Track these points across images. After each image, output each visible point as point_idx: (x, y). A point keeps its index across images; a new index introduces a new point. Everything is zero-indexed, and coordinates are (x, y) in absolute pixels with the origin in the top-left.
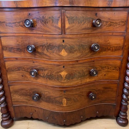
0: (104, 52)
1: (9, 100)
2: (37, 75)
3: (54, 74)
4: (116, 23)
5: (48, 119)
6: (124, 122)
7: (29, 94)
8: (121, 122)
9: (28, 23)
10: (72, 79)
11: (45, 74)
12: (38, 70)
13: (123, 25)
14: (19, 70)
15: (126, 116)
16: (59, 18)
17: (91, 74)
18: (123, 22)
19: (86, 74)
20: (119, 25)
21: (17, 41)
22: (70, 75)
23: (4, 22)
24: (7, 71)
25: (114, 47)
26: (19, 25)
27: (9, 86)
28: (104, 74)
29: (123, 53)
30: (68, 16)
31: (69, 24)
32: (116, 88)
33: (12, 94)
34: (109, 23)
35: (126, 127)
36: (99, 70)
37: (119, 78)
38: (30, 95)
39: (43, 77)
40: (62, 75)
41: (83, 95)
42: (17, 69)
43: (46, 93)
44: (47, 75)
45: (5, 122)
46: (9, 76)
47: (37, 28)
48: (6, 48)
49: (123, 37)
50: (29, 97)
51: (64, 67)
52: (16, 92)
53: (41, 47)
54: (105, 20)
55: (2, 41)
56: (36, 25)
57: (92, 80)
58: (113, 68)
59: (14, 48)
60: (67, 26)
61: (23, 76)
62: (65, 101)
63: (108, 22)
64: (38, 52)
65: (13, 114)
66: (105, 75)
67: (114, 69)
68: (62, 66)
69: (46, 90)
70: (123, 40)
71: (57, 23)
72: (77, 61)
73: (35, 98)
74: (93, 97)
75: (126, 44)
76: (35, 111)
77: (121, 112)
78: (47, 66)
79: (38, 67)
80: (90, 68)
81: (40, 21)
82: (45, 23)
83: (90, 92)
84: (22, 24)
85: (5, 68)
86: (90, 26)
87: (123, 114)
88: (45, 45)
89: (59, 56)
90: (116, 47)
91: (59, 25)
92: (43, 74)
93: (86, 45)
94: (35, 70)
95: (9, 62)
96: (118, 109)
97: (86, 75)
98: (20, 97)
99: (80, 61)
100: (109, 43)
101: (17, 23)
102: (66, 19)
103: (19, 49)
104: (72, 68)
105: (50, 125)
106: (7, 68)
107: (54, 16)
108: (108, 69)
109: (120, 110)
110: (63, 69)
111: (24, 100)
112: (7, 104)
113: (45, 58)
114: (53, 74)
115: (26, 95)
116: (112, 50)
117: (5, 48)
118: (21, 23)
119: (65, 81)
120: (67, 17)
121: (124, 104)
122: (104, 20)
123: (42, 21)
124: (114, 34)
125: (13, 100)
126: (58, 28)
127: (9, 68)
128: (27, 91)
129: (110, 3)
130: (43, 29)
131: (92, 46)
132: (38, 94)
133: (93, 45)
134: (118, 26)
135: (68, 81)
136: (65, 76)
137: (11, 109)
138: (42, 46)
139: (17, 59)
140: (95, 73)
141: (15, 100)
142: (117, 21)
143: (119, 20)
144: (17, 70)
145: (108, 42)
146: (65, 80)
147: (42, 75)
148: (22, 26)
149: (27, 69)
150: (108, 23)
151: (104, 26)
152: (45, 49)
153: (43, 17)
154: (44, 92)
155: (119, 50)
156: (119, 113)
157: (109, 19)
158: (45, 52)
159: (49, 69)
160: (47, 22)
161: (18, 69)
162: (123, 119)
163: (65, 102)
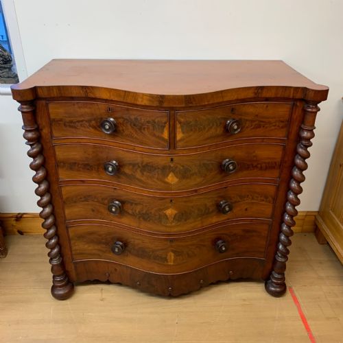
0: (245, 172)
1: (66, 251)
2: (121, 211)
3: (153, 211)
4: (270, 123)
5: (140, 284)
6: (278, 289)
7: (104, 241)
8: (273, 289)
9: (107, 127)
10: (186, 220)
11: (135, 211)
12: (123, 202)
13: (282, 127)
14: (86, 201)
15: (283, 279)
16: (165, 123)
17: (220, 210)
18: (282, 122)
19: (211, 210)
20: (275, 126)
21: (85, 152)
22: (182, 214)
23: (61, 120)
24: (64, 202)
25: (265, 163)
26: (90, 126)
27: (67, 228)
28: (245, 208)
29: (280, 174)
30: (182, 120)
31: (183, 133)
32: (266, 232)
33: (72, 242)
34: (257, 122)
35: (281, 298)
36: (236, 202)
37: (273, 216)
38: (107, 244)
39: (133, 215)
40: (167, 214)
41: (204, 246)
42: (83, 199)
43: (137, 242)
44: (139, 212)
45: (60, 290)
46: (67, 211)
47: (124, 134)
48: (64, 163)
49: (282, 147)
50: (104, 246)
51: (171, 201)
52: (81, 237)
53: (131, 167)
54: (250, 118)
55: (57, 153)
56: (123, 130)
57: (223, 218)
58: (262, 198)
59: (79, 164)
60: (179, 136)
61: (93, 211)
62: (171, 256)
63: (254, 121)
64: (125, 174)
65: (73, 274)
66: (246, 210)
67: (263, 201)
68: (168, 200)
69: (137, 238)
70: (281, 153)
71: (162, 132)
72: (196, 191)
73: (117, 250)
74: (224, 249)
75: (286, 159)
76: (116, 270)
77: (273, 272)
78: (140, 197)
79: (123, 198)
80: (220, 200)
81: (131, 125)
82: (140, 129)
83: (218, 239)
84: (95, 124)
85: (62, 198)
86: (221, 132)
87: (276, 276)
88: (138, 164)
89: (163, 184)
90: (269, 163)
91: (166, 135)
92: (132, 210)
93: (212, 164)
94: (117, 202)
95: (68, 188)
96: (269, 266)
97: (212, 212)
98: (86, 246)
99: (202, 190)
100: (254, 156)
101: (84, 122)
102: (178, 125)
103: (88, 165)
104: (185, 202)
105: (142, 294)
106: (64, 197)
107: (156, 121)
108: (253, 199)
109: (272, 269)
110: (170, 205)
111: (94, 251)
112: (63, 258)
113: (137, 185)
114: (151, 213)
115: (99, 243)
116: (261, 167)
117: (62, 164)
118: (93, 122)
119: (173, 224)
120: (180, 123)
121: (280, 259)
122: (246, 118)
123: (134, 125)
124: (265, 140)
125: (73, 252)
126: (163, 139)
127: (68, 198)
128: (100, 235)
129: (260, 91)
130: (136, 138)
131: (223, 163)
132: (122, 242)
133: (225, 161)
134: (273, 128)
135: (179, 223)
136: (173, 216)
137: (70, 267)
138: (134, 165)
139: (83, 181)
140: (227, 209)
141: (78, 251)
142: (271, 120)
143: (275, 118)
144: (83, 201)
145: (254, 154)
146: (173, 222)
147: (130, 212)
148: (94, 127)
149: (102, 199)
150: (254, 124)
151: (247, 127)
152: (138, 171)
153: (136, 119)
154: (132, 240)
155: (274, 168)
156: (270, 273)
157: (257, 116)
158: (138, 175)
159: (144, 204)
160: (144, 129)
161: (86, 198)
162: (277, 284)
163: (173, 257)
